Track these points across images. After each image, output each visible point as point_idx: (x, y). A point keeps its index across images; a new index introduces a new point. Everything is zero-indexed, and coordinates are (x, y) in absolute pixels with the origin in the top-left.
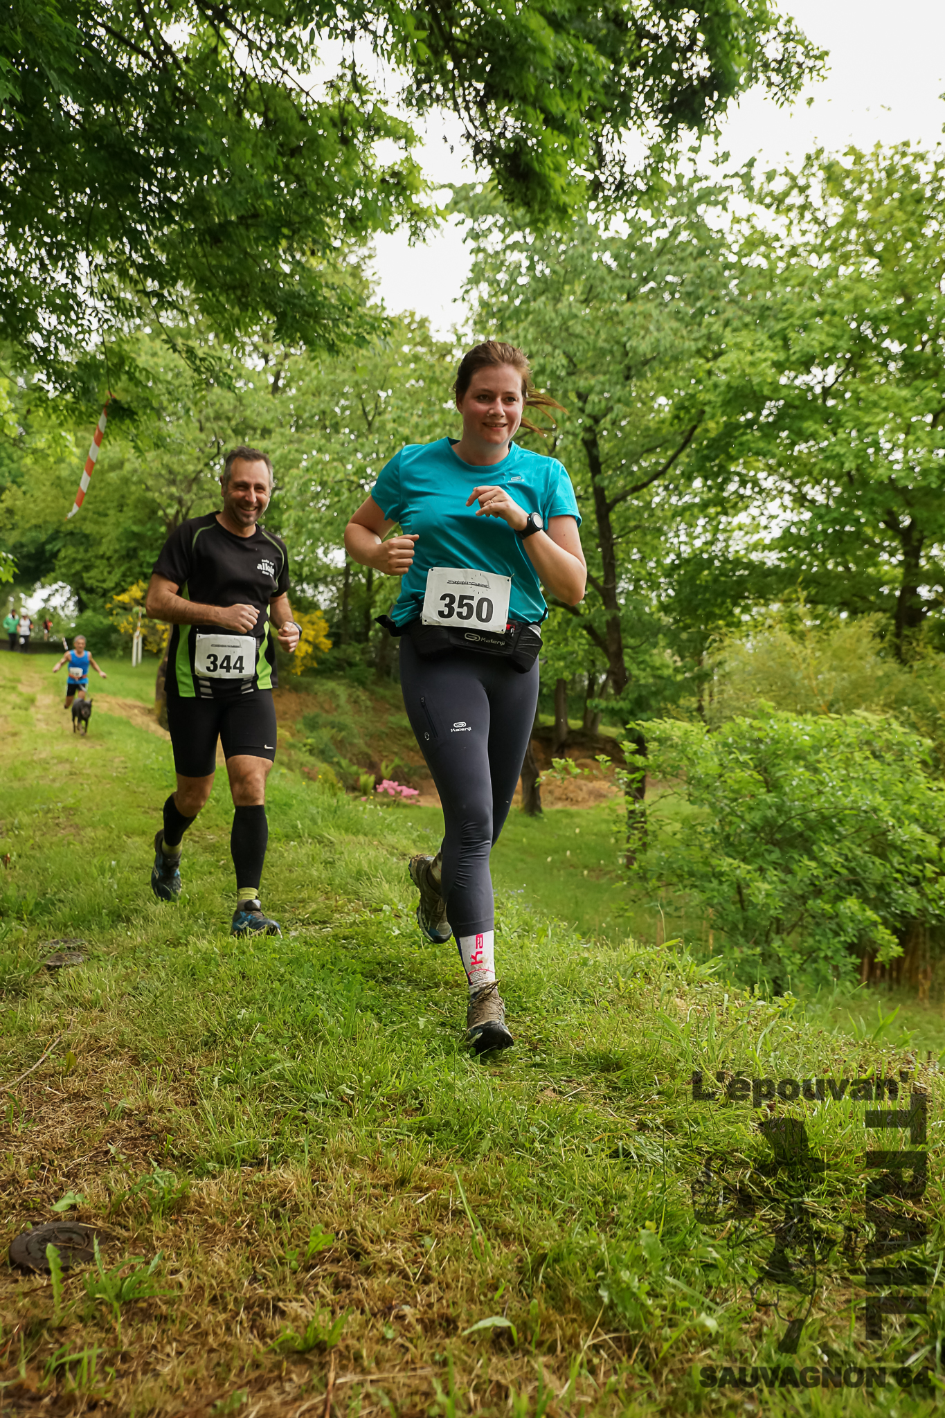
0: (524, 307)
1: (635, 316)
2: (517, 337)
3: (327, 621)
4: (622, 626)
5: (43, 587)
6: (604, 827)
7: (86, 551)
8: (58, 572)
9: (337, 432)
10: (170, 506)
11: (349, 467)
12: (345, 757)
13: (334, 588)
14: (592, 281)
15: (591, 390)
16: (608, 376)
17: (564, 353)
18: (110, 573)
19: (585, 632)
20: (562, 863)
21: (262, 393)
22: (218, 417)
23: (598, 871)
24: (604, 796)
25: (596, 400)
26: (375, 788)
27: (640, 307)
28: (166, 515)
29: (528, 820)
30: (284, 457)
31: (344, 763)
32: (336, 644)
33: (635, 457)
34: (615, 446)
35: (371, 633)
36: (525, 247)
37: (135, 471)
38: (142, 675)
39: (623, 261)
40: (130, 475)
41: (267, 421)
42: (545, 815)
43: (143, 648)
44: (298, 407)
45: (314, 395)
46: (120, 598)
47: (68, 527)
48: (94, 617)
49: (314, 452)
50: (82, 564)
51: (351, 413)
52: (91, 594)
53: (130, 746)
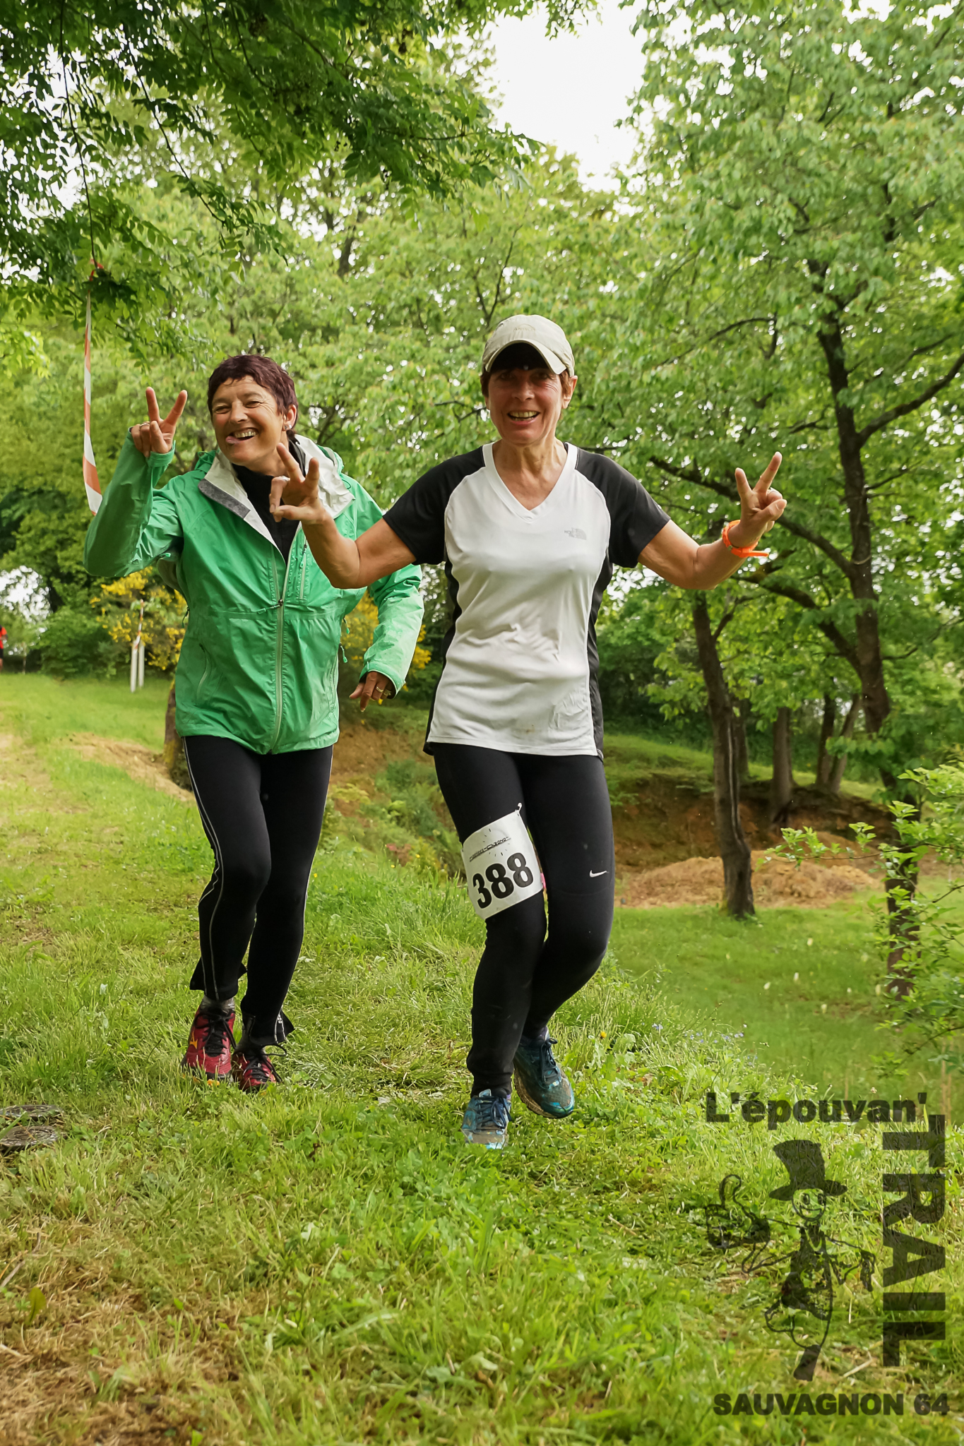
0: (728, 129)
1: (902, 140)
2: (718, 175)
4: (880, 625)
6: (851, 935)
7: (61, 518)
8: (21, 549)
9: (439, 331)
14: (832, 87)
15: (833, 255)
16: (859, 234)
17: (790, 200)
19: (821, 634)
20: (787, 991)
21: (324, 274)
22: (257, 312)
23: (844, 1005)
24: (851, 889)
25: (842, 272)
27: (909, 125)
29: (733, 925)
30: (357, 370)
31: (450, 837)
33: (900, 362)
34: (868, 344)
36: (727, 36)
38: (146, 705)
39: (881, 56)
40: (126, 401)
41: (331, 315)
42: (760, 918)
43: (146, 663)
44: (380, 293)
45: (403, 275)
46: (112, 588)
47: (35, 482)
48: (73, 617)
49: (404, 363)
50: (55, 538)
51: (460, 301)
52: (68, 583)
53: (128, 811)
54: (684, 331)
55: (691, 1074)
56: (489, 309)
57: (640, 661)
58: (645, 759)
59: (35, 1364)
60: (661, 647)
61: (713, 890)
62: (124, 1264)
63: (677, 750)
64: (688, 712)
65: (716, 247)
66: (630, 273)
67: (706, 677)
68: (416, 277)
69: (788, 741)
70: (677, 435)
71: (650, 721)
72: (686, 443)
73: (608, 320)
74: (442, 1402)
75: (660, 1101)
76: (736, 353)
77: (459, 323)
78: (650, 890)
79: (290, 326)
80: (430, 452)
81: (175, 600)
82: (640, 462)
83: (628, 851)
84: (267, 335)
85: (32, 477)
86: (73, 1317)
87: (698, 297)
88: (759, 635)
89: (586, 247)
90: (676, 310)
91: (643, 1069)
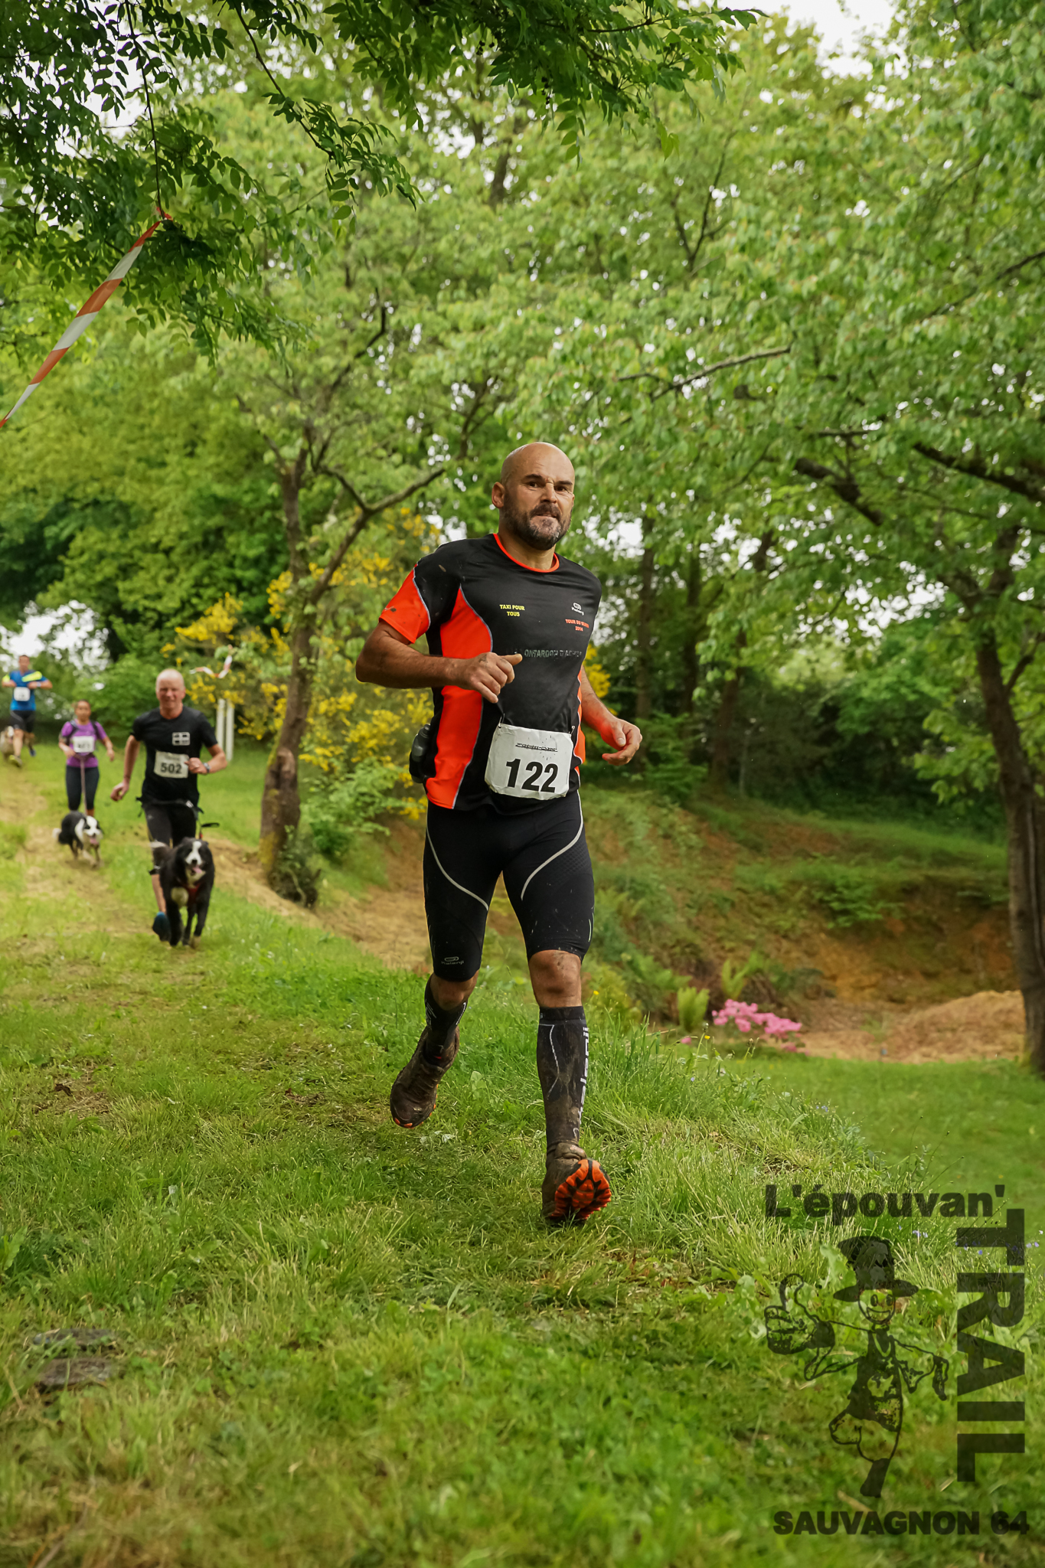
3: (606, 669)
5: (41, 611)
7: (124, 536)
8: (70, 579)
9: (625, 277)
10: (287, 440)
11: (649, 348)
12: (646, 954)
13: (619, 601)
18: (169, 580)
21: (470, 204)
22: (381, 259)
26: (708, 1017)
28: (280, 460)
29: (1039, 1087)
30: (516, 334)
31: (645, 963)
35: (698, 692)
37: (218, 373)
38: (238, 785)
40: (208, 381)
41: (480, 260)
43: (236, 731)
44: (545, 229)
45: (576, 203)
46: (190, 631)
47: (89, 490)
48: (139, 668)
49: (578, 322)
50: (116, 564)
51: (654, 236)
52: (134, 623)
54: (962, 269)
56: (692, 245)
57: (904, 720)
58: (913, 853)
60: (934, 704)
61: (1009, 1037)
63: (958, 843)
64: (971, 792)
65: (1007, 154)
66: (886, 191)
67: (995, 741)
68: (594, 206)
70: (951, 413)
71: (920, 802)
72: (964, 424)
76: (1034, 297)
77: (652, 266)
78: (922, 1037)
79: (425, 275)
80: (613, 444)
81: (273, 646)
82: (900, 452)
83: (891, 983)
84: (394, 289)
85: (86, 483)
87: (982, 220)
89: (826, 159)
90: (950, 240)
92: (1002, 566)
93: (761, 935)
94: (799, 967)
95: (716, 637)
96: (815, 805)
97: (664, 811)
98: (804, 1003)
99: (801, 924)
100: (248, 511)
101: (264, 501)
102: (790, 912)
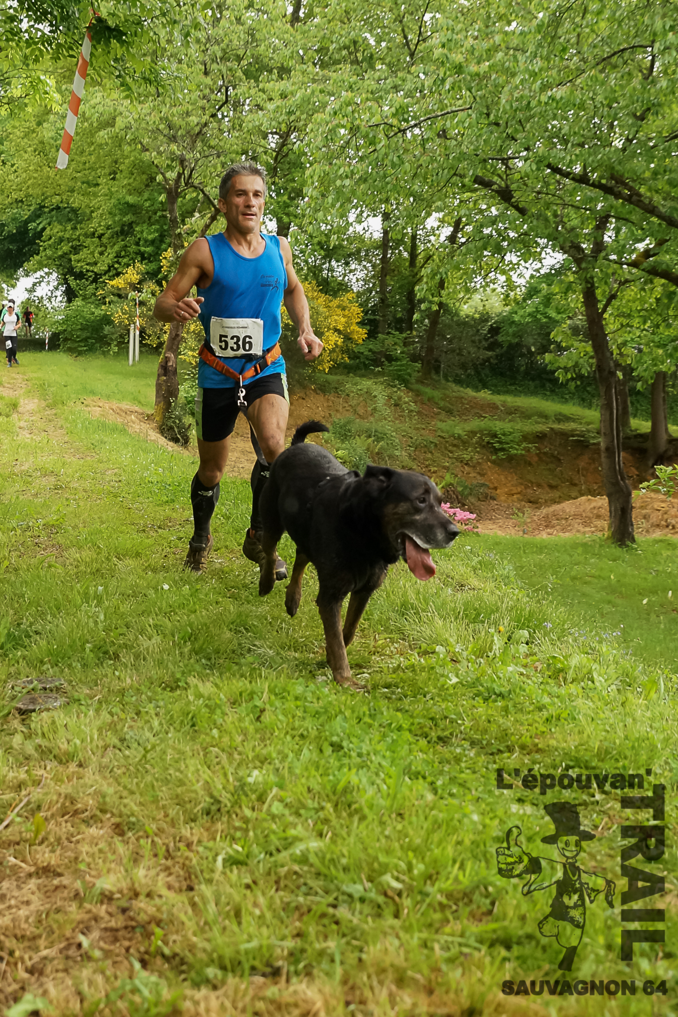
3: (361, 305)
5: (27, 274)
7: (74, 228)
8: (43, 254)
9: (372, 67)
10: (170, 168)
11: (386, 108)
13: (369, 265)
18: (101, 253)
21: (278, 24)
22: (225, 58)
28: (166, 180)
29: (617, 551)
30: (306, 101)
32: (372, 335)
35: (415, 317)
37: (128, 128)
38: (142, 375)
40: (123, 132)
41: (285, 57)
42: (639, 546)
43: (141, 342)
44: (324, 37)
45: (343, 22)
46: (114, 283)
47: (54, 201)
48: (84, 306)
49: (344, 93)
50: (70, 244)
51: (389, 42)
52: (80, 280)
53: (125, 457)
54: (575, 58)
55: (574, 661)
57: (539, 335)
58: (544, 416)
59: (37, 873)
60: (555, 323)
61: (599, 523)
62: (108, 799)
63: (570, 409)
64: (580, 377)
66: (529, 13)
67: (594, 346)
68: (353, 24)
69: (664, 400)
70: (570, 145)
71: (548, 385)
72: (577, 152)
73: (511, 52)
74: (357, 913)
75: (547, 683)
76: (619, 75)
77: (388, 61)
78: (547, 523)
79: (253, 69)
80: (365, 165)
82: (538, 169)
83: (529, 491)
84: (233, 76)
85: (51, 197)
86: (68, 839)
87: (587, 30)
88: (639, 311)
90: (568, 41)
91: (534, 658)
92: (599, 240)
93: (453, 463)
94: (475, 482)
95: (427, 283)
96: (485, 386)
97: (395, 389)
98: (478, 503)
99: (476, 456)
100: (147, 211)
101: (156, 207)
102: (470, 449)
